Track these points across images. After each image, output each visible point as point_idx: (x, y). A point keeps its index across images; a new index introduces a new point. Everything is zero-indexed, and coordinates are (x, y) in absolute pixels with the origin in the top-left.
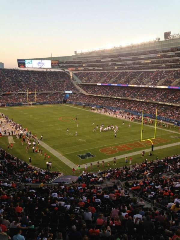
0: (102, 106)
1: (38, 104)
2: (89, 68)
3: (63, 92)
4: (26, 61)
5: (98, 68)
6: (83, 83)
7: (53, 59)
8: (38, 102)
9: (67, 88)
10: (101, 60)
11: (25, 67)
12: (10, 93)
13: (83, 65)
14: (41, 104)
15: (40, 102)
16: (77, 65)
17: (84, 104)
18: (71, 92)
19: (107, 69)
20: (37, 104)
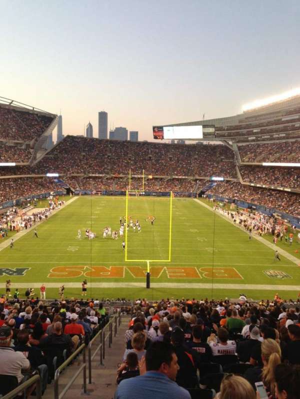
0: (250, 206)
1: (155, 195)
2: (264, 136)
3: (208, 178)
4: (164, 128)
7: (205, 124)
8: (154, 193)
9: (221, 172)
10: (283, 120)
11: (163, 138)
12: (121, 175)
13: (254, 131)
14: (159, 196)
15: (156, 193)
16: (245, 131)
17: (227, 199)
18: (222, 179)
20: (152, 195)
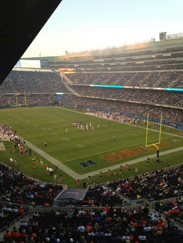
0: (96, 108)
2: (81, 69)
3: (54, 93)
5: (90, 69)
6: (75, 84)
7: (42, 59)
9: (58, 89)
10: (94, 61)
13: (75, 66)
14: (31, 106)
15: (29, 104)
16: (68, 65)
17: (76, 106)
18: (62, 94)
19: (99, 70)
